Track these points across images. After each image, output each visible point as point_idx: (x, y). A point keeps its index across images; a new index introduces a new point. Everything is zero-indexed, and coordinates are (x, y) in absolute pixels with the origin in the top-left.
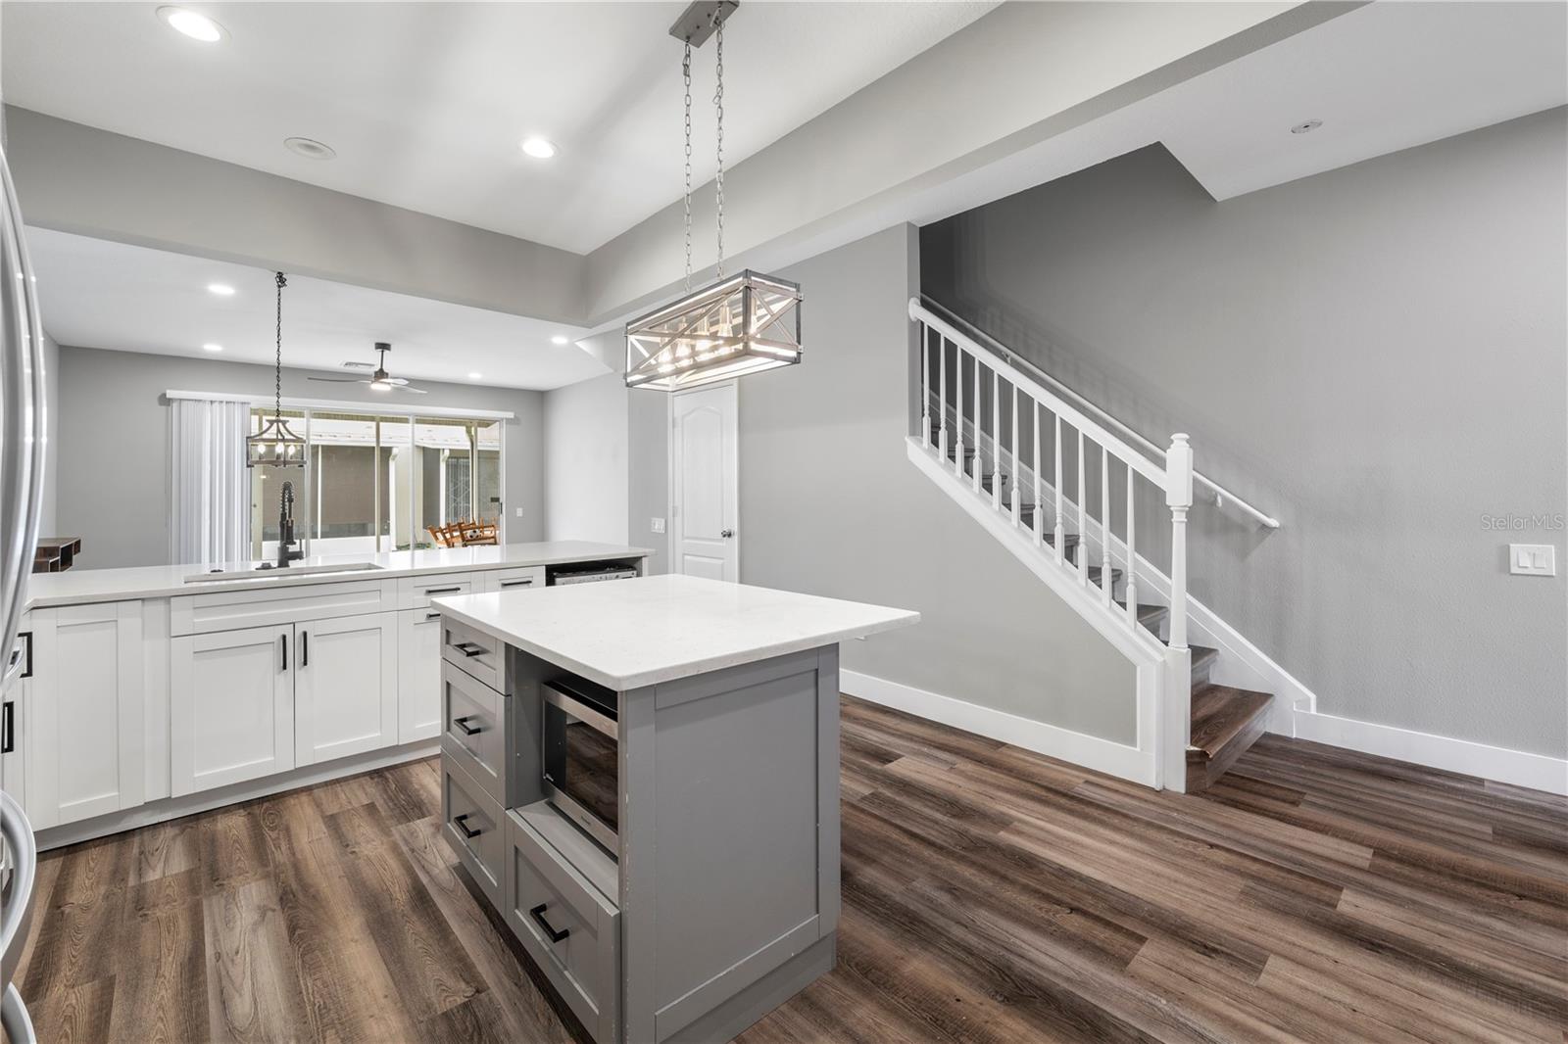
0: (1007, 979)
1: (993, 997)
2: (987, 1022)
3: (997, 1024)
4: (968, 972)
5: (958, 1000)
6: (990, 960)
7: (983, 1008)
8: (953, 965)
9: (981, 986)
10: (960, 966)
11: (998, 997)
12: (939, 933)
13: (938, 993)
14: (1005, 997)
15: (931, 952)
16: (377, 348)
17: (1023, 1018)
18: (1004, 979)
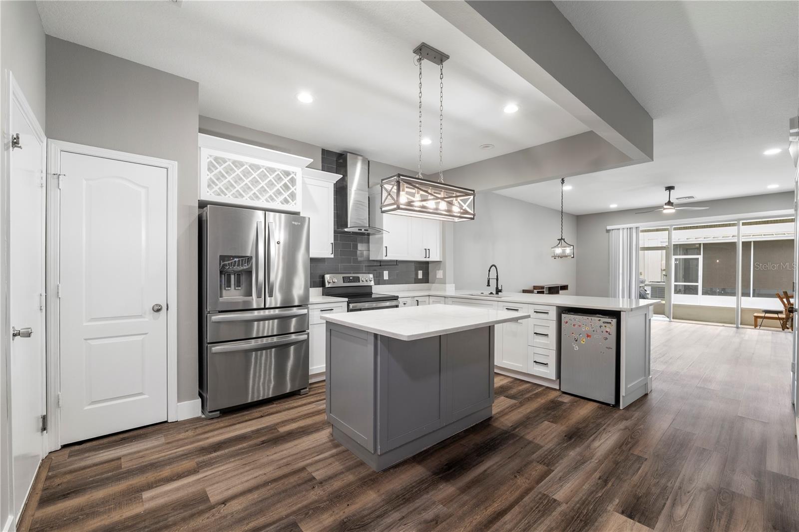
0: (358, 527)
1: (346, 518)
2: (333, 512)
3: (331, 515)
4: (366, 512)
5: (348, 505)
6: (372, 524)
7: (342, 512)
8: (371, 508)
9: (354, 515)
10: (370, 511)
11: (346, 519)
12: (396, 508)
13: (354, 500)
14: (345, 522)
15: (381, 502)
16: (666, 190)
17: (331, 525)
18: (357, 525)
